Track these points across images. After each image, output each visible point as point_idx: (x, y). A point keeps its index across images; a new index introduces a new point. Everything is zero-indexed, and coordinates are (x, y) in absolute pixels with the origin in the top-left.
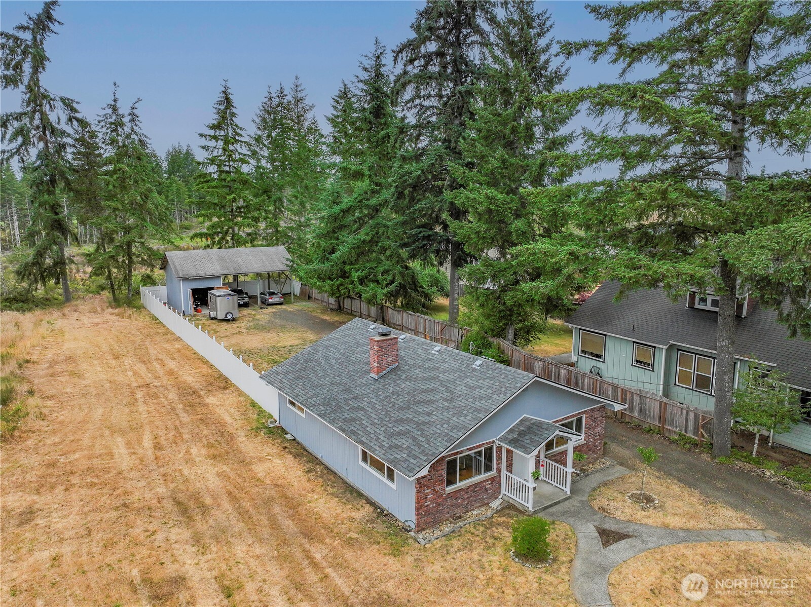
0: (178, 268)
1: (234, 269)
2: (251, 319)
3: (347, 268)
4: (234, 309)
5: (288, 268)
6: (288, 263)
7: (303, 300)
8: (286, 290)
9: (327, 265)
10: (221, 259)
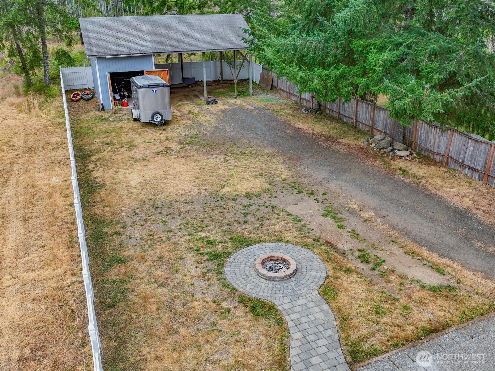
0: (93, 41)
1: (171, 45)
2: (190, 122)
3: (357, 44)
4: (164, 108)
5: (246, 45)
6: (247, 36)
7: (264, 90)
8: (243, 74)
9: (318, 37)
10: (154, 30)
